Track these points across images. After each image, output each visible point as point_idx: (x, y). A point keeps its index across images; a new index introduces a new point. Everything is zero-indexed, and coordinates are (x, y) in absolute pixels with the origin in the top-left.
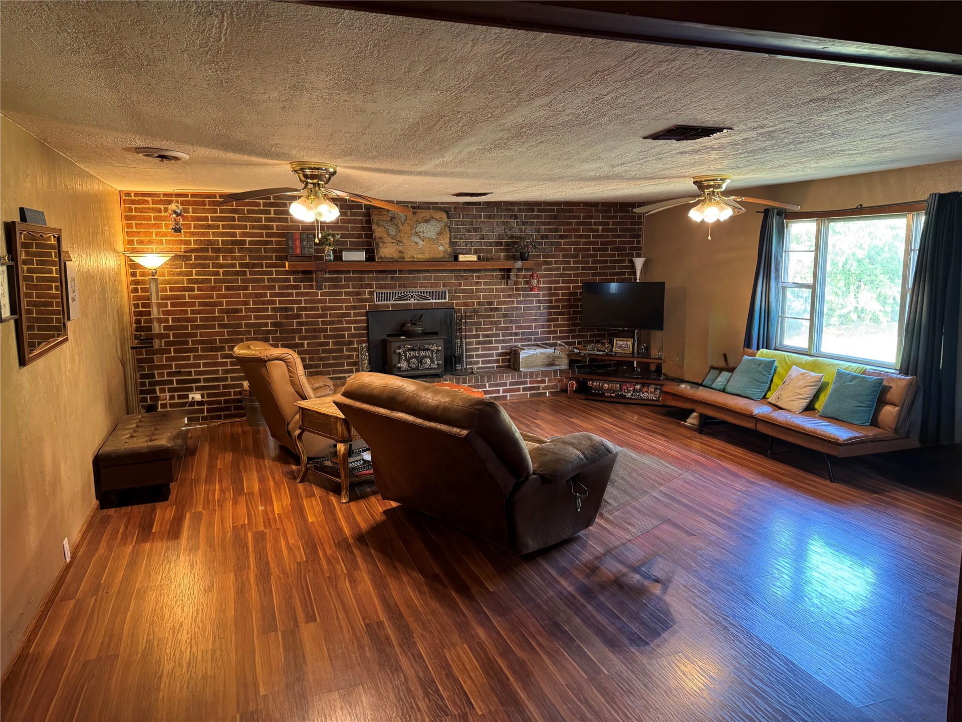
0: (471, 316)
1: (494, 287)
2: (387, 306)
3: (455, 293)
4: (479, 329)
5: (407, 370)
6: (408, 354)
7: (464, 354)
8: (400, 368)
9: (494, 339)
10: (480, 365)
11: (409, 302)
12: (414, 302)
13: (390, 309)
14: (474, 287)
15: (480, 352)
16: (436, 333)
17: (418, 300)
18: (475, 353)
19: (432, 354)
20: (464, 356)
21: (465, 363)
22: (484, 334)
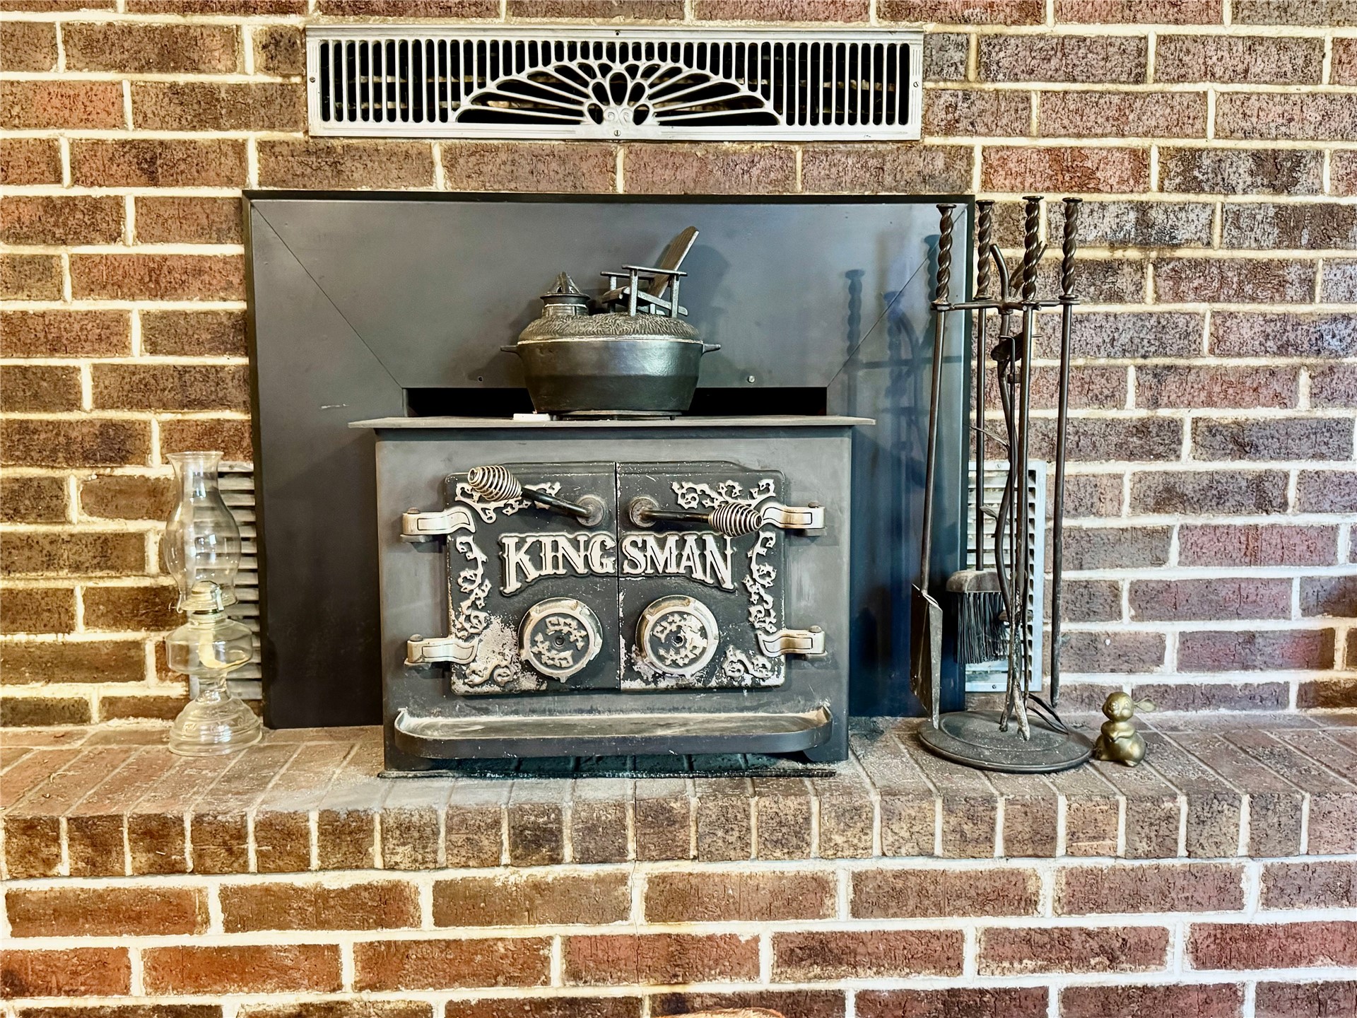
0: (1109, 267)
1: (1327, 34)
2: (416, 157)
3: (986, 69)
4: (1172, 382)
5: (509, 694)
6: (515, 557)
7: (1040, 577)
8: (444, 669)
9: (1294, 468)
10: (1168, 674)
11: (588, 128)
12: (632, 131)
13: (441, 183)
14: (1152, 31)
15: (1173, 571)
16: (812, 400)
17: (668, 117)
18: (1125, 577)
19: (742, 567)
20: (1039, 591)
21: (1038, 653)
22: (1213, 430)
